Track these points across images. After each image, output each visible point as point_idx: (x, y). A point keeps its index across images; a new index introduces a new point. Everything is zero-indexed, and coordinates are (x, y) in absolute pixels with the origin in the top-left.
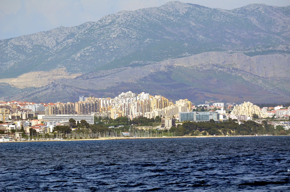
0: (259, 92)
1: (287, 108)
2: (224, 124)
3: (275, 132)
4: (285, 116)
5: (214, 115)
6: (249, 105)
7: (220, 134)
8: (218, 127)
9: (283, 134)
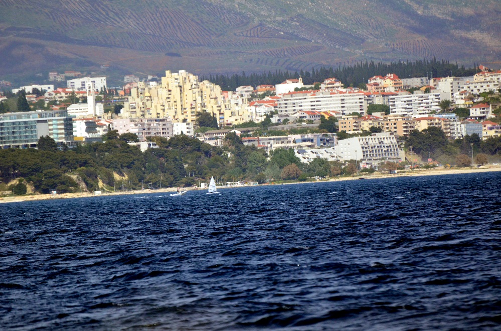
0: (235, 34)
1: (317, 88)
2: (90, 151)
3: (268, 171)
4: (306, 115)
5: (55, 122)
6: (184, 82)
7: (75, 187)
8: (64, 164)
9: (293, 178)
